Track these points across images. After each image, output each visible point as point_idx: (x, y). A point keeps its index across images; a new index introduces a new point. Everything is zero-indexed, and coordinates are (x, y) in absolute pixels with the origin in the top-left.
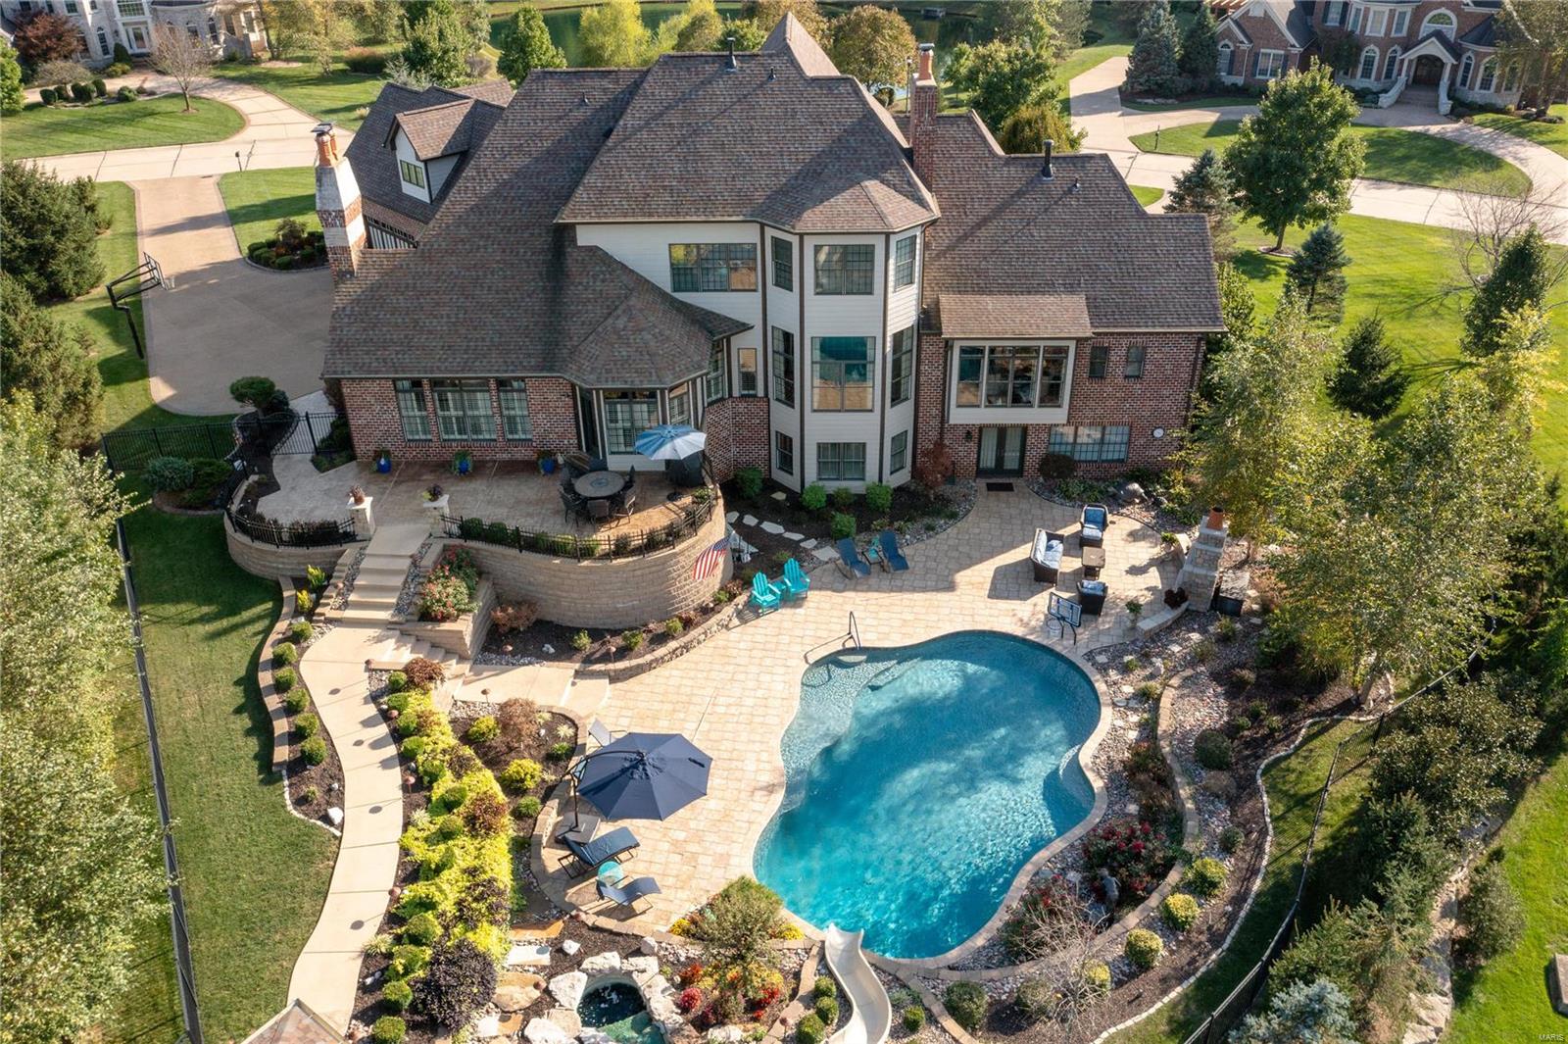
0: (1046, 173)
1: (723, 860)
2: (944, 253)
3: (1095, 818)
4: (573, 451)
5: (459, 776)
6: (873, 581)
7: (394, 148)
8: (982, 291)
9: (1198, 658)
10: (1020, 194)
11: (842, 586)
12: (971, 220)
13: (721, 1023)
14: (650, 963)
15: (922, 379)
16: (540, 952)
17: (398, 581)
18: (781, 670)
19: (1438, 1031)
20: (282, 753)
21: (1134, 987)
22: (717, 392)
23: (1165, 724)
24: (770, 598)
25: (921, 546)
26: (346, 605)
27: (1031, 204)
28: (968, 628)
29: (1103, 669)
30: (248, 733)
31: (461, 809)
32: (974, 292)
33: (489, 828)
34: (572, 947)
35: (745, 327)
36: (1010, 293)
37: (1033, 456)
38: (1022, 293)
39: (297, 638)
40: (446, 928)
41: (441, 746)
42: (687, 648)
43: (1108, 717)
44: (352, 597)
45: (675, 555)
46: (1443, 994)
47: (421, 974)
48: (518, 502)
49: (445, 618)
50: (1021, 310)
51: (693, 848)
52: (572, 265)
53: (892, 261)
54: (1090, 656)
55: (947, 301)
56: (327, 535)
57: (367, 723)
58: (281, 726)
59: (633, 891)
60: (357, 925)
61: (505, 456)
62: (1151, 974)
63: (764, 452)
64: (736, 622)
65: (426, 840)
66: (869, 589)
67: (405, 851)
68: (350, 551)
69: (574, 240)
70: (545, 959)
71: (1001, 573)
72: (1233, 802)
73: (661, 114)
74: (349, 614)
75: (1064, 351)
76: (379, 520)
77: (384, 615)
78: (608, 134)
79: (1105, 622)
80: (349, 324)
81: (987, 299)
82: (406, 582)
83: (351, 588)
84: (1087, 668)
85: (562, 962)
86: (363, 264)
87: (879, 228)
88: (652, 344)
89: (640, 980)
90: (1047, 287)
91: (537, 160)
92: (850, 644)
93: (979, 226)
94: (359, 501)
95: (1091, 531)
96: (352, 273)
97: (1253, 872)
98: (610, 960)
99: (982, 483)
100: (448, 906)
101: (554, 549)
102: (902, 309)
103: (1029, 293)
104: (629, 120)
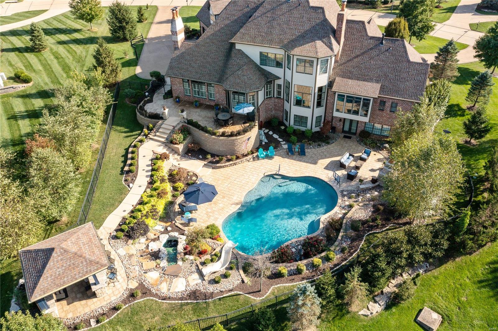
0: (382, 43)
1: (216, 219)
2: (342, 64)
3: (315, 234)
4: (225, 105)
5: (161, 183)
6: (294, 157)
7: (209, 10)
8: (349, 78)
9: (373, 199)
11: (285, 156)
12: (353, 55)
13: (190, 255)
14: (184, 237)
15: (328, 101)
16: (162, 228)
17: (168, 132)
18: (256, 175)
19: (371, 313)
20: (126, 168)
21: (293, 277)
22: (270, 95)
23: (349, 215)
24: (262, 155)
25: (314, 150)
26: (155, 135)
27: (374, 53)
28: (313, 176)
29: (343, 196)
30: (122, 162)
31: (158, 191)
32: (347, 78)
33: (161, 197)
34: (169, 229)
35: (279, 78)
36: (358, 80)
37: (359, 130)
38: (362, 80)
39: (141, 141)
40: (142, 217)
41: (160, 175)
42: (235, 164)
43: (336, 209)
44: (158, 134)
45: (237, 139)
46: (380, 305)
47: (132, 225)
48: (205, 117)
49: (176, 144)
50: (359, 86)
51: (211, 214)
52: (233, 55)
53: (319, 66)
54: (342, 192)
55: (338, 79)
56: (157, 117)
57: (148, 166)
58: (129, 162)
59: (190, 220)
60: (124, 211)
61: (208, 103)
62: (300, 276)
63: (281, 114)
64: (252, 160)
65: (147, 196)
66: (292, 159)
67: (142, 197)
68: (160, 122)
69: (235, 47)
70: (163, 230)
71: (332, 163)
72: (353, 240)
73: (266, 13)
74: (156, 138)
75: (370, 100)
76: (170, 115)
77: (163, 140)
78: (250, 17)
79: (353, 183)
80: (175, 62)
81: (350, 80)
82: (170, 132)
83: (158, 132)
84: (339, 195)
85: (166, 231)
86: (181, 46)
87: (314, 56)
88: (246, 80)
89: (179, 240)
90: (370, 80)
91: (232, 22)
92: (277, 173)
93: (355, 57)
94: (164, 109)
95: (364, 156)
96: (178, 48)
97: (346, 259)
98: (176, 234)
99: (343, 135)
100: (144, 212)
101: (206, 131)
102: (322, 80)
103: (364, 81)
104: (256, 14)
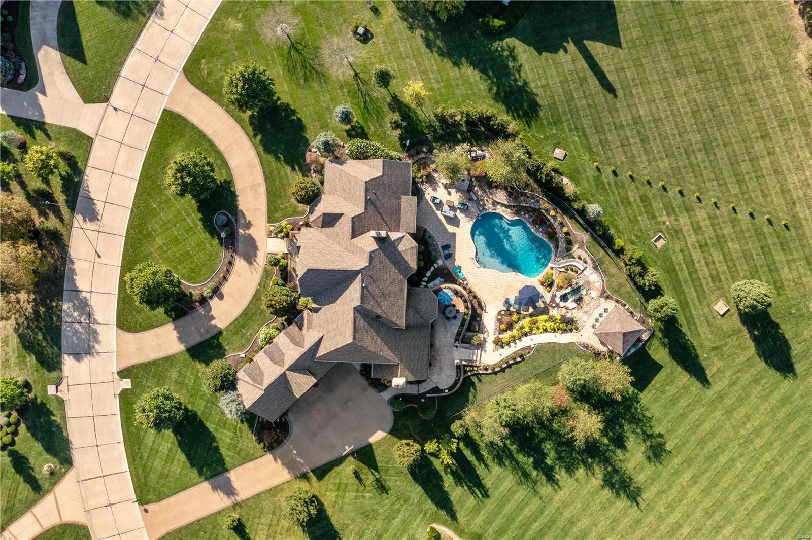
3: (525, 221)
6: (452, 252)
9: (484, 190)
10: (375, 207)
11: (453, 259)
12: (382, 221)
17: (472, 351)
18: (482, 273)
20: (518, 360)
23: (505, 202)
25: (437, 240)
27: (378, 205)
28: (470, 233)
30: (512, 368)
31: (532, 327)
32: (399, 223)
33: (535, 322)
34: (554, 305)
36: (400, 214)
39: (482, 368)
40: (556, 324)
42: (476, 292)
43: (498, 212)
44: (475, 359)
47: (565, 325)
54: (480, 211)
56: (459, 370)
57: (510, 347)
58: (511, 362)
60: (556, 336)
62: (563, 222)
64: (467, 282)
65: (538, 330)
66: (455, 253)
67: (541, 333)
70: (556, 308)
71: (449, 224)
74: (478, 359)
77: (479, 352)
81: (402, 220)
83: (472, 360)
84: (484, 212)
85: (557, 306)
89: (561, 295)
90: (399, 205)
92: (475, 259)
93: (384, 219)
97: (542, 199)
98: (557, 299)
100: (552, 324)
103: (401, 209)
